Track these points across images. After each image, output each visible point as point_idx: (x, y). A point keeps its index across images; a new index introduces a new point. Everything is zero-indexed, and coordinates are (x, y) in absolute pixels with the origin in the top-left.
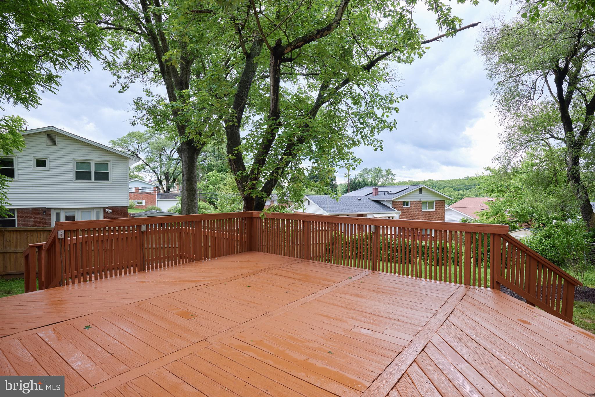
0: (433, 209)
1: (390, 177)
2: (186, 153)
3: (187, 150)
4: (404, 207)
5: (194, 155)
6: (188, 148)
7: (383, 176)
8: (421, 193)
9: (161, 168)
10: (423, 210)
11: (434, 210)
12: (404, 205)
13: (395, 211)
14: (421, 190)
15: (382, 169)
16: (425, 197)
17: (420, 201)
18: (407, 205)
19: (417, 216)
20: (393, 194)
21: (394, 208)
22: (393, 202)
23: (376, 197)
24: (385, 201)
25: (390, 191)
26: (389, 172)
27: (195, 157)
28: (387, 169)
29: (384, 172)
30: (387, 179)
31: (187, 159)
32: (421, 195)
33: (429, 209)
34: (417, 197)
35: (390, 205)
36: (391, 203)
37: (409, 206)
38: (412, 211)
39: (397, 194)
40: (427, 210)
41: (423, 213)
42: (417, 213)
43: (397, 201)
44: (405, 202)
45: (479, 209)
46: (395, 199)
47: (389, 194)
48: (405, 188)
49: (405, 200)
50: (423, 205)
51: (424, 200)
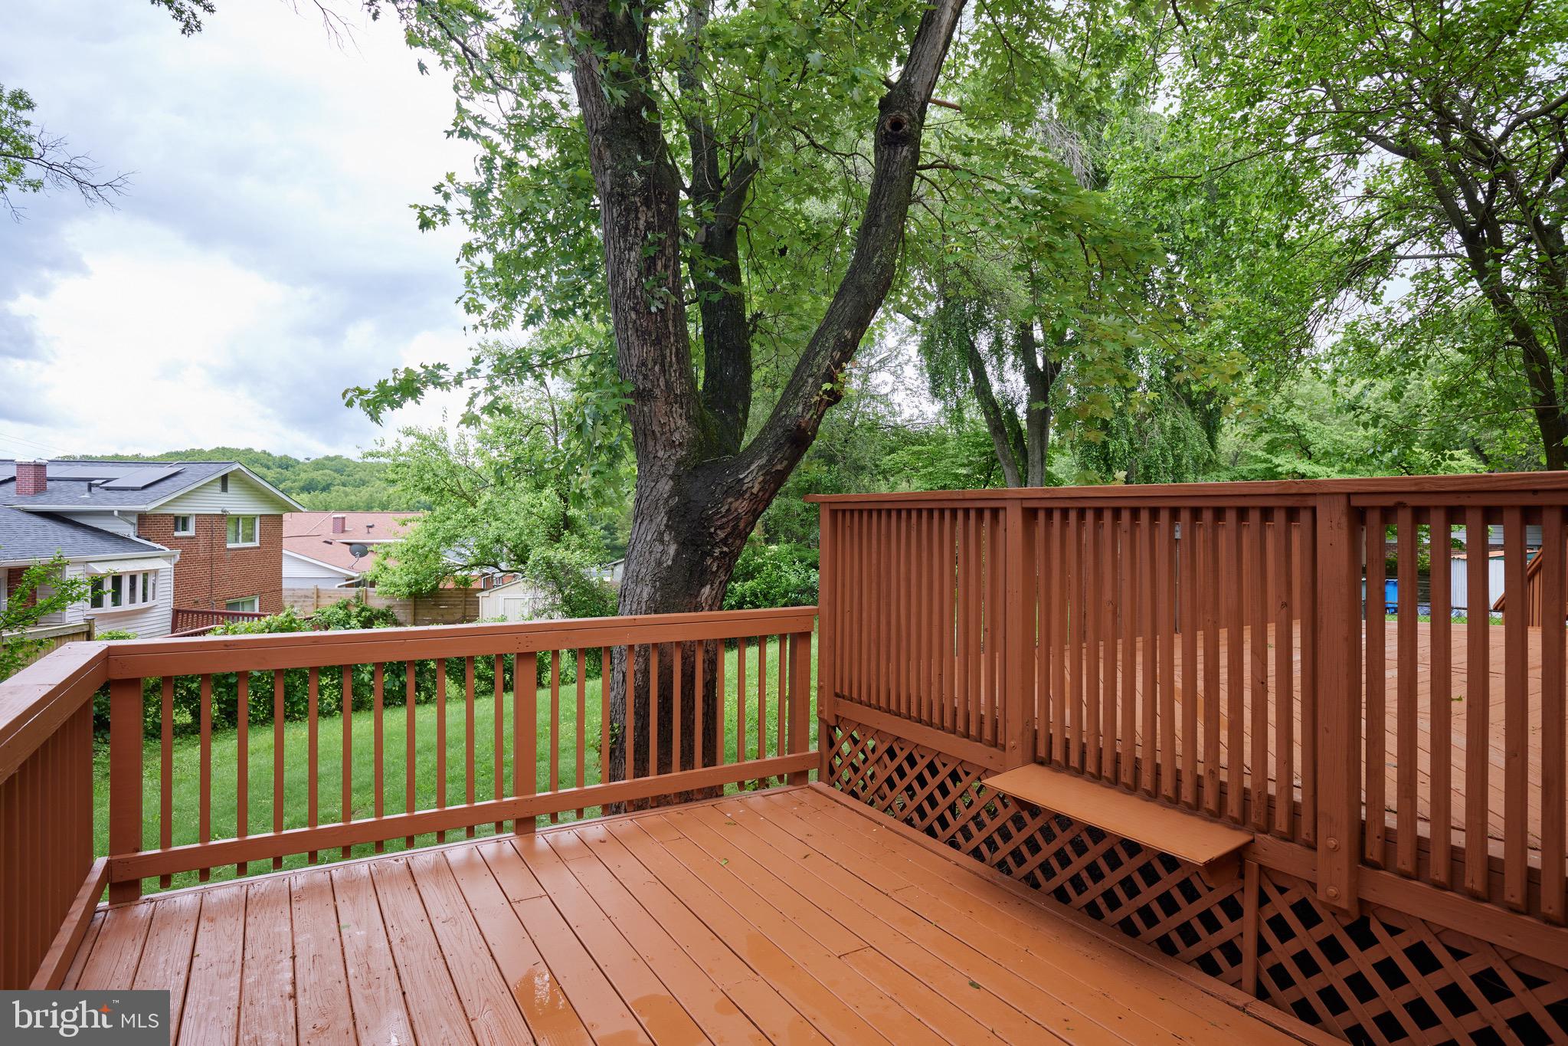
0: (252, 540)
4: (176, 534)
8: (224, 489)
10: (229, 546)
11: (257, 544)
12: (176, 530)
13: (154, 549)
14: (224, 479)
16: (236, 503)
17: (223, 516)
18: (185, 528)
19: (214, 566)
20: (134, 489)
21: (149, 540)
22: (143, 519)
23: (40, 498)
24: (110, 513)
25: (108, 480)
32: (224, 494)
33: (244, 541)
34: (215, 503)
35: (128, 530)
36: (135, 520)
37: (191, 532)
38: (201, 548)
39: (151, 490)
40: (241, 545)
41: (230, 555)
42: (216, 555)
43: (155, 515)
44: (177, 518)
45: (318, 543)
46: (149, 508)
47: (108, 489)
48: (168, 471)
49: (179, 510)
50: (231, 527)
51: (234, 510)
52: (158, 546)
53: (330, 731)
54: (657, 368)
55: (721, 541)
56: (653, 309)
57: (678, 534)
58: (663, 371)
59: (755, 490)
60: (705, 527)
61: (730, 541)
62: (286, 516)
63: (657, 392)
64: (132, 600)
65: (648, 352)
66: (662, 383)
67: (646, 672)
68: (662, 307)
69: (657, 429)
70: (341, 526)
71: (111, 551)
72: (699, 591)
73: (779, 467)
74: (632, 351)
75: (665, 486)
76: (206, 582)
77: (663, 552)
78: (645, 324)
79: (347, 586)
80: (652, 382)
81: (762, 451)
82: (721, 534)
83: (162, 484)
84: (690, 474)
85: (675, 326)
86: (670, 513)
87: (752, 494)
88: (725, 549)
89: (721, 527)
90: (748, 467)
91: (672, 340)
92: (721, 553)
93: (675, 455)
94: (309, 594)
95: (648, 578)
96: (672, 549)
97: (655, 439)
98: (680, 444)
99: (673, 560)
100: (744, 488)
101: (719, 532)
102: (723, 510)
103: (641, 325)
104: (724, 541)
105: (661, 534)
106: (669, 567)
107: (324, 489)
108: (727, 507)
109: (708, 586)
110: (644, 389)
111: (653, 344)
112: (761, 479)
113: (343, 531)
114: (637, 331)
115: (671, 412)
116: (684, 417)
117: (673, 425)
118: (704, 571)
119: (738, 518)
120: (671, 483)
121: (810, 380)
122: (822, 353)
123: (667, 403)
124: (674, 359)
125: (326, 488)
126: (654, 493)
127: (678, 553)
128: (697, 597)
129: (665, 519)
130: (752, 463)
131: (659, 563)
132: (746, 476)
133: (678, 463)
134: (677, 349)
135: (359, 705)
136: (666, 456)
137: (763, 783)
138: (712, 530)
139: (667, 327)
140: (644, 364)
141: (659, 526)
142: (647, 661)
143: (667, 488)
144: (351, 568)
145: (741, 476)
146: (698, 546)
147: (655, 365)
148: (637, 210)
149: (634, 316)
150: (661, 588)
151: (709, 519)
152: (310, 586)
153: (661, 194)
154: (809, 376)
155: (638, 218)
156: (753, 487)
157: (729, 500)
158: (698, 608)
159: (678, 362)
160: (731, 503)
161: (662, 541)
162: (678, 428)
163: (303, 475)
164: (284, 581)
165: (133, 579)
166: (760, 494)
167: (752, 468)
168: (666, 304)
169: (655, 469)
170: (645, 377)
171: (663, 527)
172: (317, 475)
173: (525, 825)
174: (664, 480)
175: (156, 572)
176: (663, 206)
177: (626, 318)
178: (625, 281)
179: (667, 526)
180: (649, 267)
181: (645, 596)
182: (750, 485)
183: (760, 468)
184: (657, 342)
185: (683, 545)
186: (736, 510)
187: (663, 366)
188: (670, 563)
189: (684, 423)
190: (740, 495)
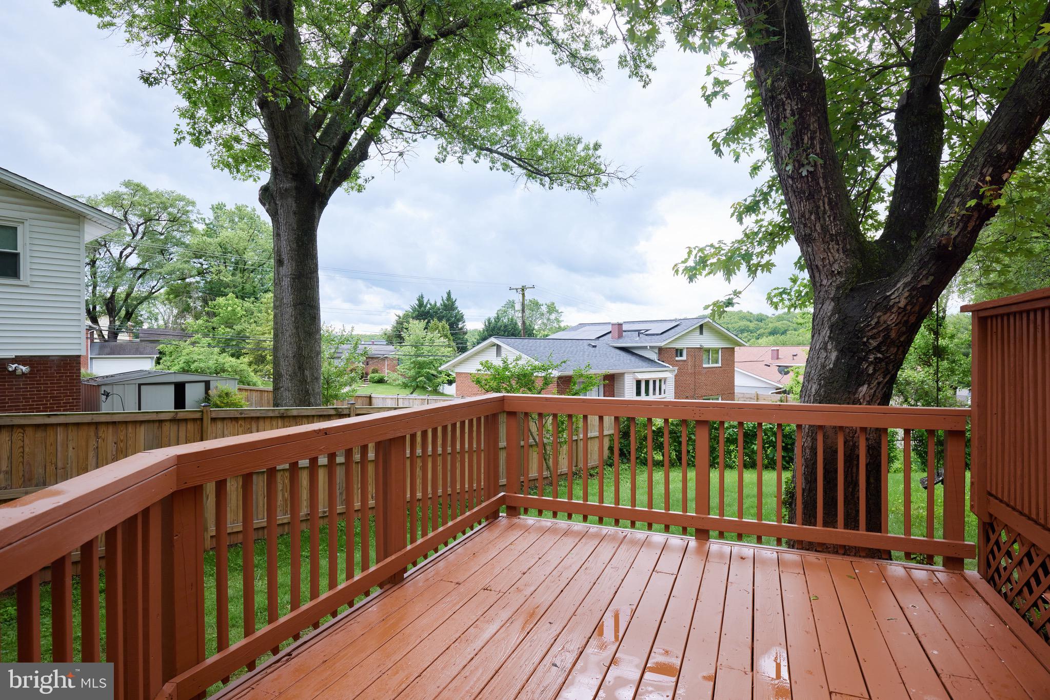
0: (717, 362)
1: (553, 317)
2: (291, 202)
3: (294, 193)
4: (677, 359)
5: (313, 209)
6: (296, 188)
7: (542, 314)
8: (701, 333)
9: (95, 288)
10: (705, 366)
11: (720, 365)
12: (677, 356)
13: (665, 367)
14: (701, 327)
15: (540, 302)
16: (708, 341)
17: (700, 349)
18: (681, 355)
19: (696, 377)
20: (657, 335)
21: (663, 362)
22: (661, 350)
23: (621, 340)
24: (645, 348)
25: (647, 330)
26: (552, 309)
27: (317, 213)
28: (548, 303)
29: (544, 309)
30: (549, 319)
31: (293, 220)
32: (701, 336)
33: (712, 363)
34: (696, 341)
35: (654, 356)
36: (657, 351)
37: (684, 358)
38: (689, 367)
39: (665, 334)
40: (711, 365)
41: (705, 371)
42: (697, 371)
43: (667, 348)
44: (677, 350)
45: (762, 365)
46: (662, 344)
47: (647, 335)
48: (674, 324)
49: (678, 345)
50: (705, 357)
51: (706, 346)
52: (667, 365)
53: (731, 477)
54: (813, 217)
55: (875, 348)
56: (804, 173)
57: (838, 343)
58: (818, 218)
59: (902, 305)
60: (858, 338)
61: (884, 348)
62: (737, 349)
63: (815, 235)
64: (654, 394)
65: (805, 206)
66: (818, 228)
67: (814, 450)
68: (812, 169)
69: (820, 263)
70: (776, 355)
71: (645, 367)
72: (857, 389)
73: (925, 283)
74: (794, 208)
75: (829, 307)
76: (692, 386)
77: (826, 358)
78: (799, 186)
79: (776, 393)
80: (811, 228)
81: (907, 270)
82: (874, 343)
83: (670, 331)
84: (847, 296)
85: (826, 182)
86: (831, 328)
87: (899, 308)
88: (879, 355)
89: (873, 337)
90: (895, 286)
91: (824, 193)
92: (876, 358)
93: (835, 281)
94: (752, 397)
95: (815, 378)
96: (834, 356)
97: (819, 271)
98: (839, 273)
99: (834, 364)
100: (891, 303)
101: (871, 341)
102: (873, 323)
103: (797, 187)
104: (878, 349)
105: (826, 344)
106: (831, 369)
107: (783, 334)
108: (876, 320)
109: (866, 386)
110: (805, 235)
111: (808, 199)
112: (907, 294)
113: (778, 358)
114: (794, 192)
115: (829, 248)
116: (841, 251)
117: (831, 259)
118: (861, 373)
119: (888, 329)
120: (833, 304)
121: (957, 200)
122: (970, 173)
123: (824, 242)
124: (827, 207)
125: (784, 333)
126: (821, 313)
127: (838, 359)
128: (855, 394)
129: (829, 332)
130: (898, 281)
131: (823, 366)
132: (893, 293)
133: (838, 288)
134: (830, 199)
135: (752, 465)
136: (829, 283)
137: (930, 560)
138: (865, 340)
139: (818, 184)
140: (803, 216)
141: (824, 337)
142: (814, 440)
143: (830, 308)
144: (779, 382)
145: (888, 294)
146: (855, 353)
147: (811, 214)
148: (783, 104)
149: (791, 182)
150: (825, 386)
151: (862, 330)
152: (753, 392)
153: (801, 86)
154: (955, 197)
155: (785, 110)
156: (899, 302)
157: (878, 314)
158: (857, 402)
159: (831, 209)
160: (879, 317)
161: (825, 349)
162: (836, 261)
163: (771, 325)
164: (736, 388)
165: (654, 382)
166: (909, 308)
167: (898, 286)
168: (815, 165)
169: (822, 293)
170: (805, 225)
171: (827, 339)
172: (779, 325)
173: (702, 534)
174: (828, 302)
175: (665, 379)
176: (805, 94)
177: (786, 185)
178: (782, 158)
179: (830, 337)
180: (798, 143)
181: (813, 390)
182: (897, 300)
183: (906, 285)
184: (811, 197)
185: (842, 352)
186: (885, 322)
187: (817, 214)
188: (831, 366)
189: (842, 255)
190: (888, 309)
